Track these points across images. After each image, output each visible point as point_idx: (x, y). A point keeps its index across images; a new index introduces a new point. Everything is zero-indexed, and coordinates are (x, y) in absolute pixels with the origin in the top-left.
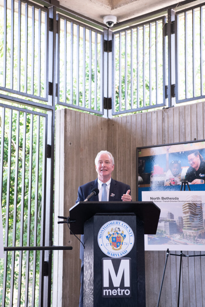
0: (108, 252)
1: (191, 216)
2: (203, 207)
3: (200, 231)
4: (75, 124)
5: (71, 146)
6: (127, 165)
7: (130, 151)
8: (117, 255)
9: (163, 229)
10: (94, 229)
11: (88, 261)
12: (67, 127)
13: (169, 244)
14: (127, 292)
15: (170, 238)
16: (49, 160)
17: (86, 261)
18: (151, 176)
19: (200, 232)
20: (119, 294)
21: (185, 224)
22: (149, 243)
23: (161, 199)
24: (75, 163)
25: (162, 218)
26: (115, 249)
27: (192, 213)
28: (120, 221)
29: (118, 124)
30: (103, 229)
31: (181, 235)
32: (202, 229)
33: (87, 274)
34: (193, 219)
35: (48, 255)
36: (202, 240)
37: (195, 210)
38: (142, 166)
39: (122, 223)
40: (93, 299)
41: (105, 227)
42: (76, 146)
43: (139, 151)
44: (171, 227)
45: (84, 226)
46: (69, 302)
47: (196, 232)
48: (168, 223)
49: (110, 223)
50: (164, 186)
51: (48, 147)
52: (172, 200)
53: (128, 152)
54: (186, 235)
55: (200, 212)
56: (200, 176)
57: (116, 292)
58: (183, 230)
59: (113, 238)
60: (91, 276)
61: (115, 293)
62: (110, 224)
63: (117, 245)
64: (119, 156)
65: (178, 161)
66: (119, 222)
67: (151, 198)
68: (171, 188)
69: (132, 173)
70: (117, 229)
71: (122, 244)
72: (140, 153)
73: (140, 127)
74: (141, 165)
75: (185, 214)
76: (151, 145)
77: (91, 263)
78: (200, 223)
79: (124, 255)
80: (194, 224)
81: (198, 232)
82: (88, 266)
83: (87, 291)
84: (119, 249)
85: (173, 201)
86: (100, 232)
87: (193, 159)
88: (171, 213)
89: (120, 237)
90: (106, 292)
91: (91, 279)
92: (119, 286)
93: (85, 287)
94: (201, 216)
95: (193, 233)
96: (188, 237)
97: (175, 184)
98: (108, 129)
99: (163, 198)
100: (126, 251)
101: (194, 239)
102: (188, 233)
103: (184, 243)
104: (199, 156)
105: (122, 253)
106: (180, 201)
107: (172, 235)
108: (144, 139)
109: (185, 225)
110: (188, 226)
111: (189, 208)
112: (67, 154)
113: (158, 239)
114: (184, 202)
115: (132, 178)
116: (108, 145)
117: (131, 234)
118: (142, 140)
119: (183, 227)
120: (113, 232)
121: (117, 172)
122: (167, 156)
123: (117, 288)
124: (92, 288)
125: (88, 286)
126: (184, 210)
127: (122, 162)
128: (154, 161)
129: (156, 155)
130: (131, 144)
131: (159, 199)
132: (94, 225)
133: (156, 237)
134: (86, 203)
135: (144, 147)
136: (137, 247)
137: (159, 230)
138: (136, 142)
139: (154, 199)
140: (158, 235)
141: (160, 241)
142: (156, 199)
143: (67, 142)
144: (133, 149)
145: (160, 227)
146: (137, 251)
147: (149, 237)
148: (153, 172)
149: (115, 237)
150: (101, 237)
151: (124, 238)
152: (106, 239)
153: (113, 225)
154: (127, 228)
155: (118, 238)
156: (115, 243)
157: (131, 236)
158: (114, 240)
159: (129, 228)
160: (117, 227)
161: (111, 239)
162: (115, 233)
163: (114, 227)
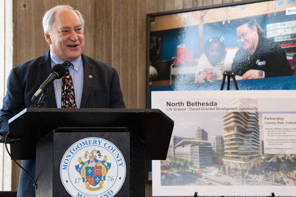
0: (79, 193)
1: (238, 135)
2: (259, 119)
3: (253, 161)
5: (25, 10)
6: (130, 46)
7: (135, 20)
9: (188, 159)
10: (53, 153)
13: (199, 184)
15: (199, 174)
18: (172, 65)
19: (254, 163)
21: (227, 149)
22: (163, 183)
23: (185, 104)
24: (33, 43)
25: (185, 139)
26: (91, 189)
27: (239, 129)
28: (101, 140)
30: (70, 154)
31: (220, 169)
32: (257, 157)
34: (241, 140)
36: (256, 177)
37: (245, 124)
38: (157, 47)
39: (103, 141)
41: (74, 150)
42: (35, 9)
43: (151, 21)
44: (202, 154)
45: (37, 149)
47: (247, 162)
48: (197, 147)
49: (83, 142)
50: (194, 84)
52: (205, 107)
53: (132, 23)
54: (229, 169)
55: (254, 128)
56: (257, 65)
58: (223, 160)
59: (87, 168)
62: (82, 144)
63: (95, 181)
64: (117, 30)
65: (219, 38)
66: (99, 141)
67: (167, 103)
68: (206, 87)
69: (138, 61)
70: (95, 154)
71: (105, 179)
72: (153, 23)
74: (155, 45)
75: (228, 132)
78: (254, 147)
80: (244, 149)
81: (250, 163)
84: (98, 189)
85: (207, 109)
86: (64, 158)
87: (246, 34)
88: (203, 131)
89: (100, 167)
94: (256, 134)
95: (240, 164)
96: (233, 171)
97: (214, 79)
99: (189, 104)
100: (111, 193)
101: (243, 175)
102: (232, 164)
103: (225, 182)
104: (256, 29)
105: (104, 195)
106: (219, 109)
107: (204, 168)
109: (226, 151)
110: (232, 153)
111: (235, 121)
112: (18, 25)
113: (180, 175)
114: (227, 111)
115: (139, 69)
116: (95, 11)
117: (120, 162)
119: (224, 154)
120: (88, 159)
121: (113, 59)
122: (201, 28)
126: (226, 124)
127: (121, 41)
128: (177, 38)
129: (181, 28)
130: (136, 8)
131: (182, 104)
132: (54, 147)
133: (176, 172)
134: (39, 111)
135: (160, 13)
136: (130, 184)
137: (181, 159)
138: (147, 5)
139: (173, 105)
140: (179, 169)
141: (182, 179)
142: (176, 106)
143: (18, 3)
144: (141, 18)
145: (183, 155)
146: (130, 192)
147: (163, 173)
148: (176, 58)
149: (91, 167)
150: (66, 168)
151: (108, 168)
152: (76, 170)
153: (87, 145)
154: (114, 152)
155: (97, 168)
156: (92, 178)
157: (121, 165)
158: (90, 173)
159: (117, 151)
160: (95, 150)
161: (85, 171)
162: (91, 160)
163: (90, 149)
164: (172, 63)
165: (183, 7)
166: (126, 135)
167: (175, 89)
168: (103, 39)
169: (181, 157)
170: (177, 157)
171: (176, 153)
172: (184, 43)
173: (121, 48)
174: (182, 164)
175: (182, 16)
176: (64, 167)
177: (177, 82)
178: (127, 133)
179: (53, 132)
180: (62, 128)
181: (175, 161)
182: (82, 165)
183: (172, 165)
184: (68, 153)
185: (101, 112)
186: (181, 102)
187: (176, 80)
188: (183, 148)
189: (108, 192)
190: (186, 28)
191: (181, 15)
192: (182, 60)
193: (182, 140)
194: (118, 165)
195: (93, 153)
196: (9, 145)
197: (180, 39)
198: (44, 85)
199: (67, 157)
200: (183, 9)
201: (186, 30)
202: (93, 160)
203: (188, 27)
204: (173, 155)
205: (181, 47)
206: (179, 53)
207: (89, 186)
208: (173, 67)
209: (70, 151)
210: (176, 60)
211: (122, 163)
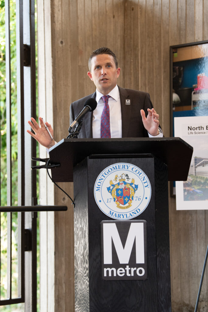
0: (111, 212)
4: (69, 9)
5: (62, 46)
6: (155, 75)
7: (160, 52)
8: (125, 216)
9: (207, 177)
10: (88, 177)
11: (81, 226)
12: (56, 15)
14: (141, 272)
16: (27, 70)
17: (78, 226)
20: (128, 275)
22: (186, 198)
23: (205, 128)
24: (70, 75)
25: (205, 159)
26: (121, 208)
28: (129, 165)
29: (140, 8)
30: (103, 177)
33: (79, 245)
35: (31, 220)
38: (179, 76)
39: (131, 166)
40: (88, 283)
41: (106, 174)
42: (70, 45)
43: (173, 53)
45: (74, 173)
46: (66, 291)
49: (113, 167)
51: (24, 48)
53: (157, 54)
57: (124, 271)
59: (117, 190)
60: (85, 249)
61: (121, 273)
62: (112, 168)
63: (125, 201)
64: (143, 61)
66: (127, 166)
67: (189, 127)
69: (162, 89)
70: (124, 177)
71: (133, 199)
72: (175, 54)
73: (176, 11)
74: (178, 74)
76: (193, 42)
77: (85, 229)
79: (135, 216)
82: (80, 233)
83: (79, 270)
84: (127, 207)
86: (98, 181)
89: (129, 189)
90: (108, 271)
91: (85, 254)
92: (127, 262)
93: (77, 265)
98: (124, 16)
100: (138, 211)
105: (133, 213)
108: (182, 32)
112: (56, 60)
113: (201, 191)
115: (163, 96)
116: (124, 44)
117: (146, 184)
118: (180, 33)
120: (118, 182)
121: (140, 87)
123: (124, 266)
124: (87, 266)
125: (81, 264)
127: (147, 71)
128: (198, 68)
129: (201, 58)
130: (161, 40)
131: (202, 128)
132: (88, 172)
133: (197, 189)
134: (75, 141)
135: (182, 45)
136: (155, 203)
137: (202, 177)
138: (170, 38)
139: (194, 129)
140: (199, 186)
141: (202, 195)
142: (197, 130)
143: (56, 40)
144: (165, 49)
145: (203, 173)
146: (155, 210)
147: (185, 189)
148: (196, 86)
149: (121, 188)
150: (99, 189)
151: (136, 190)
152: (108, 191)
153: (117, 170)
154: (140, 175)
155: (126, 190)
156: (122, 198)
157: (147, 186)
158: (120, 194)
159: (143, 175)
160: (124, 174)
161: (116, 192)
162: (120, 183)
163: (119, 173)
164: (193, 90)
165: (203, 39)
166: (151, 161)
167: (196, 114)
168: (131, 70)
169: (202, 175)
170: (198, 175)
171: (196, 172)
172: (204, 72)
173: (147, 77)
174: (202, 181)
175: (202, 48)
176: (97, 189)
177: (198, 108)
178: (151, 158)
179: (87, 159)
180: (95, 155)
181: (196, 179)
182: (113, 187)
183: (193, 182)
184: (100, 176)
185: (128, 141)
186: (201, 126)
187: (197, 106)
188: (203, 167)
189: (136, 210)
190: (206, 58)
191: (201, 46)
192: (202, 87)
193: (202, 160)
194: (144, 187)
195: (122, 176)
196: (50, 170)
197: (200, 68)
198: (79, 117)
199: (99, 180)
200: (203, 41)
201: (206, 60)
202: (122, 183)
203: (207, 57)
204: (194, 174)
205: (201, 76)
206: (199, 81)
207: (119, 205)
208: (194, 93)
209: (102, 175)
210: (196, 87)
211: (148, 185)
